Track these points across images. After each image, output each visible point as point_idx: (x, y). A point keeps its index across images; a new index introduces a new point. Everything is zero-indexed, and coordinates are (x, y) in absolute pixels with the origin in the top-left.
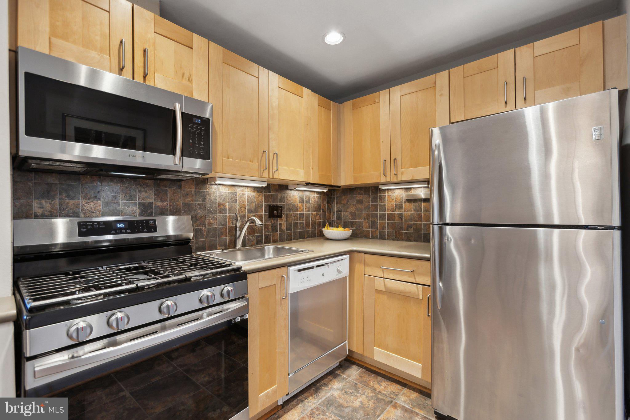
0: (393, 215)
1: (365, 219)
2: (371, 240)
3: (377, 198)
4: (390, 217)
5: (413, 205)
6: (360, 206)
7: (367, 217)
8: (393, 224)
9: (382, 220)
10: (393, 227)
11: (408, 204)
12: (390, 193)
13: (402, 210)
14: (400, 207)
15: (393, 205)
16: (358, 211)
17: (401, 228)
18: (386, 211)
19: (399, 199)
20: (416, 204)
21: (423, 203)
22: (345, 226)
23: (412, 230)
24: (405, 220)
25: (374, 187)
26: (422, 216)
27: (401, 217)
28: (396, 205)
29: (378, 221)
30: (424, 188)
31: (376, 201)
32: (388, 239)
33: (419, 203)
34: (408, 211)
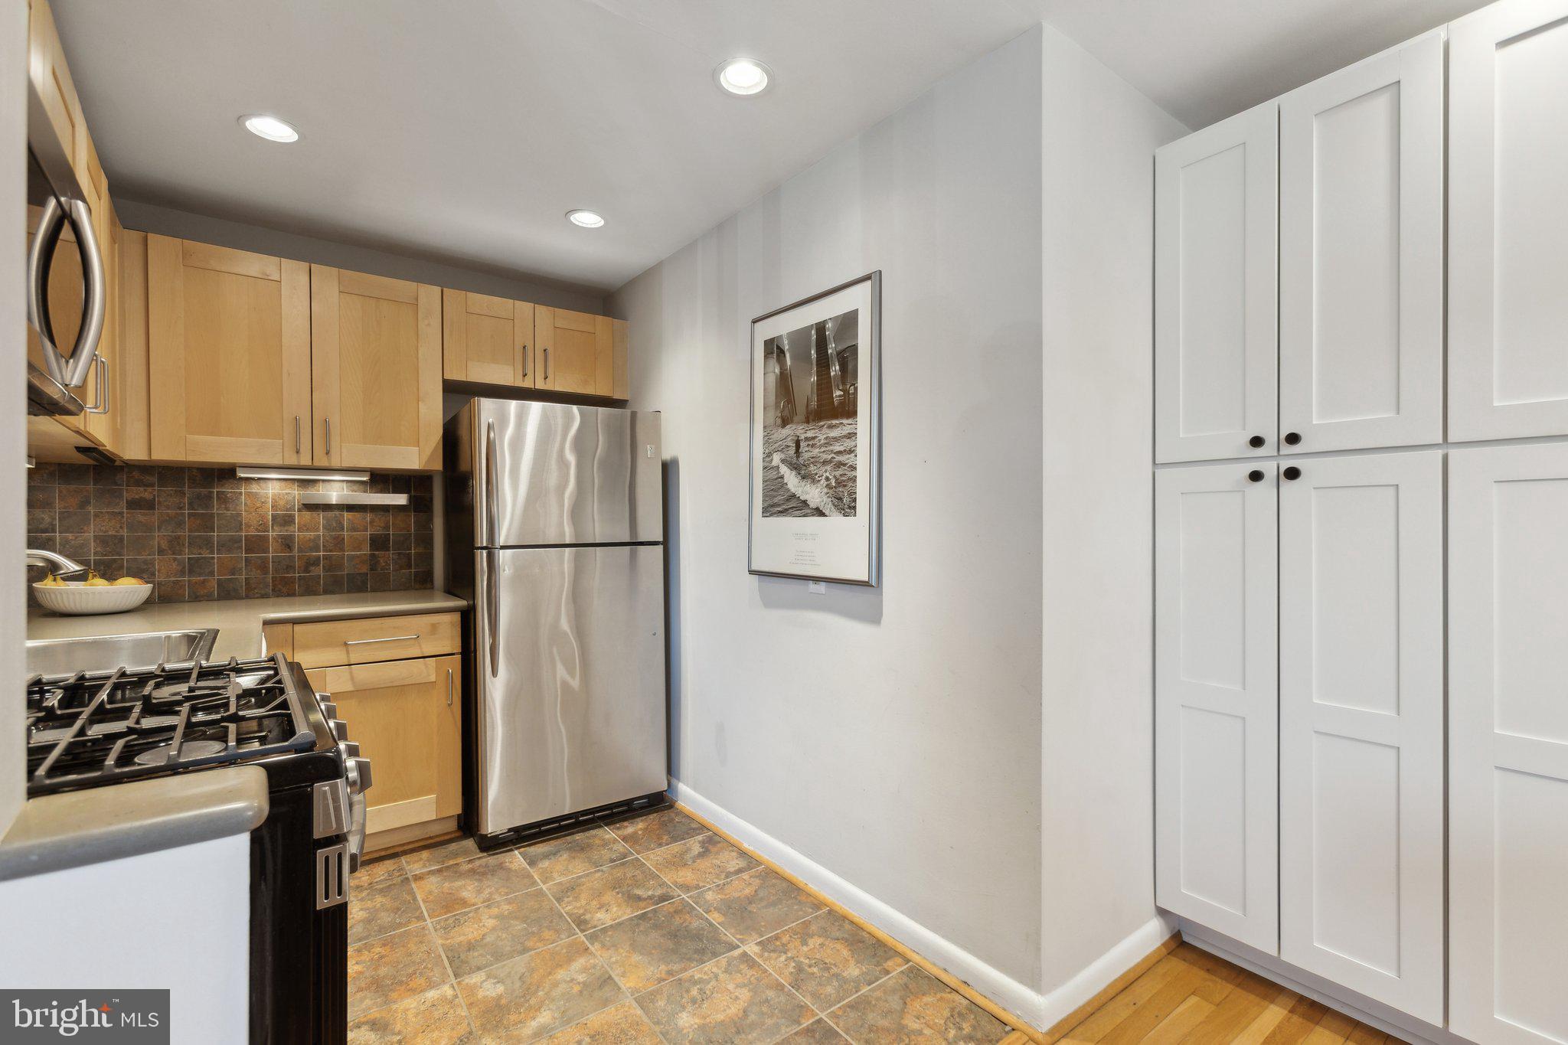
0: (265, 539)
1: (161, 552)
2: (186, 606)
3: (209, 497)
4: (256, 544)
5: (321, 517)
6: (141, 518)
7: (175, 545)
8: (265, 561)
9: (229, 551)
10: (264, 568)
11: (307, 515)
12: (255, 488)
13: (291, 528)
14: (287, 520)
15: (263, 517)
16: (131, 527)
17: (290, 568)
18: (241, 529)
19: (282, 503)
20: (330, 514)
21: (346, 514)
23: (319, 571)
24: (300, 550)
25: (198, 469)
26: (344, 539)
27: (287, 543)
28: (274, 517)
29: (215, 556)
31: (209, 506)
32: (247, 597)
33: (337, 513)
34: (308, 530)
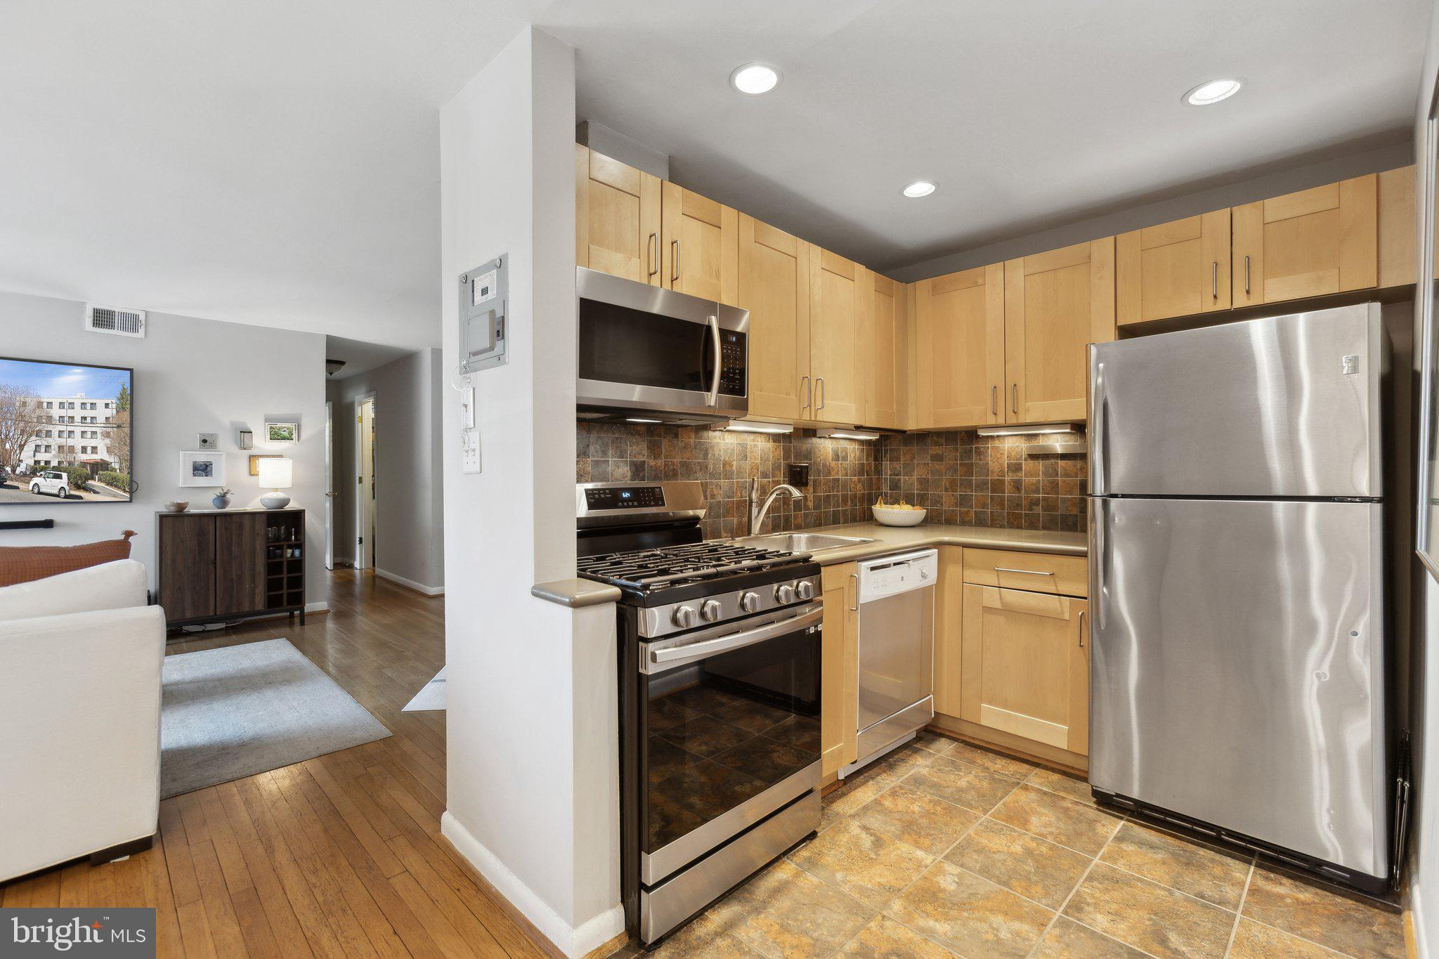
0: (1002, 482)
1: (946, 490)
2: (958, 528)
3: (971, 451)
4: (998, 486)
5: (1040, 465)
6: (937, 467)
7: (953, 486)
8: (1002, 499)
9: (982, 491)
10: (1002, 504)
11: (1031, 463)
12: (997, 443)
13: (1019, 474)
14: (1016, 468)
15: (1002, 465)
16: (933, 474)
17: (1019, 506)
18: (988, 474)
19: (1014, 454)
20: (1047, 462)
21: (1060, 462)
22: (910, 501)
23: (1039, 510)
24: (1026, 492)
25: (965, 431)
26: (1058, 484)
27: (1017, 486)
28: (1009, 465)
29: (974, 494)
30: (1063, 435)
31: (970, 458)
32: (992, 526)
33: (1053, 461)
34: (1031, 476)
